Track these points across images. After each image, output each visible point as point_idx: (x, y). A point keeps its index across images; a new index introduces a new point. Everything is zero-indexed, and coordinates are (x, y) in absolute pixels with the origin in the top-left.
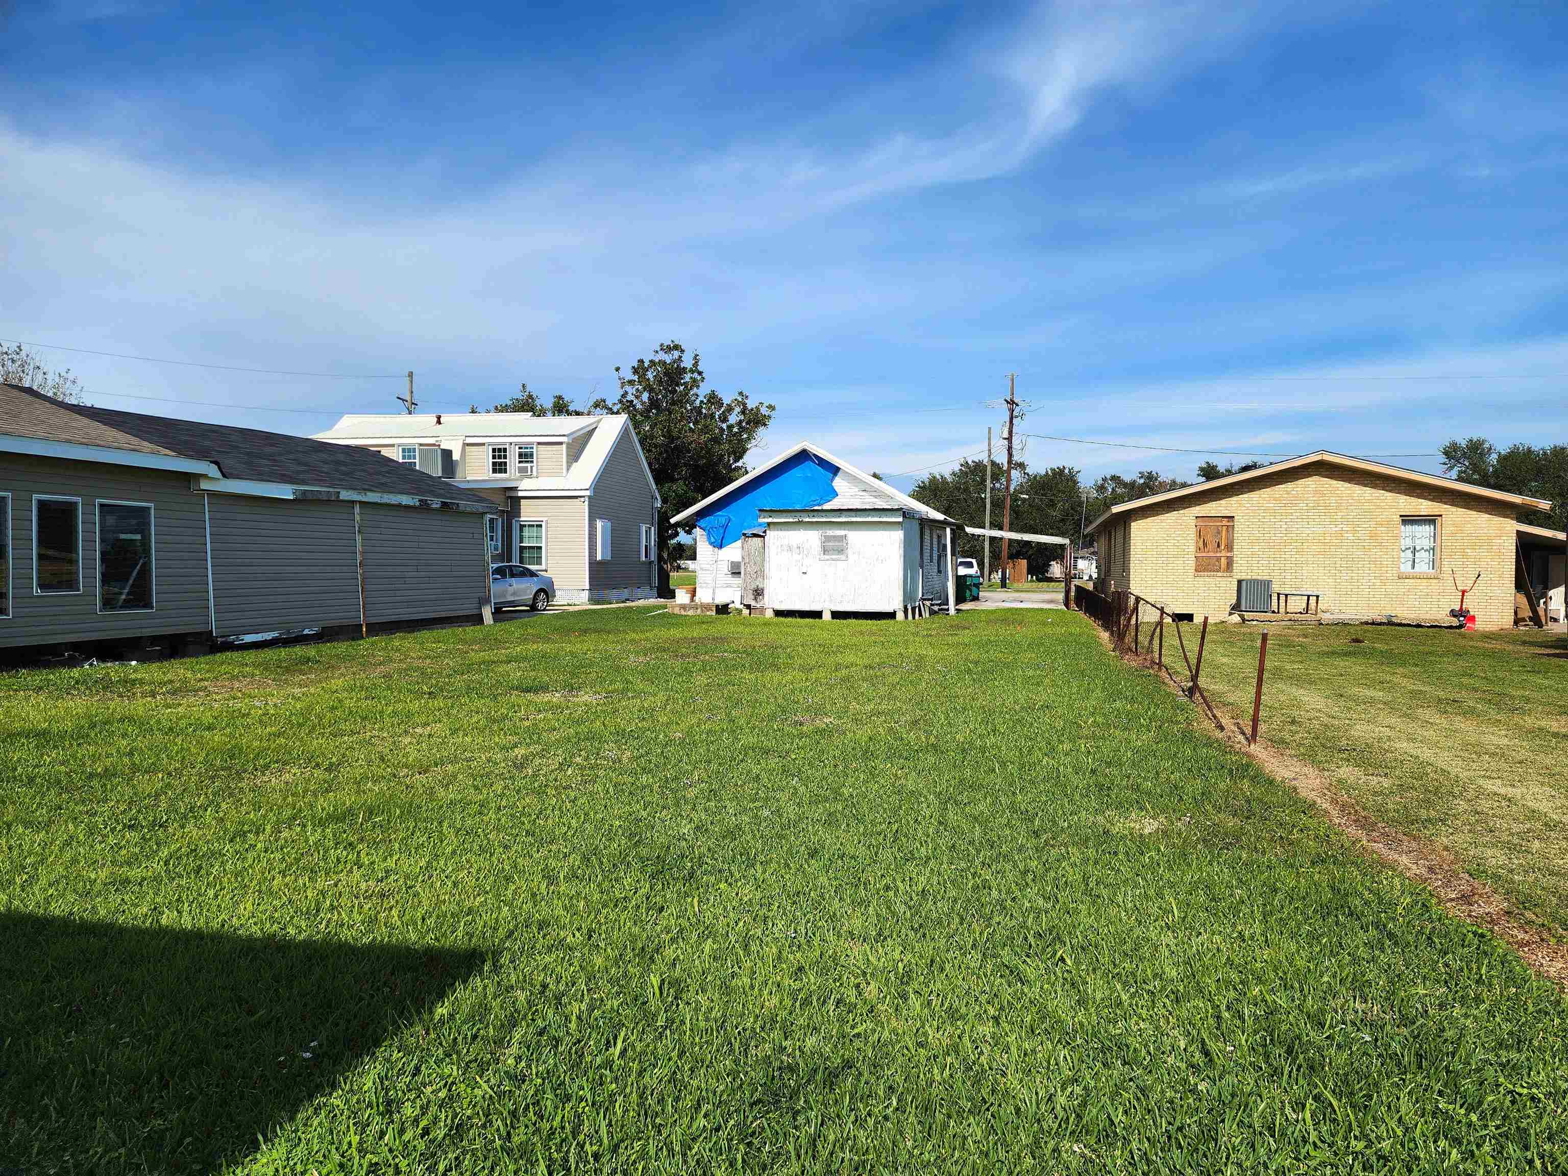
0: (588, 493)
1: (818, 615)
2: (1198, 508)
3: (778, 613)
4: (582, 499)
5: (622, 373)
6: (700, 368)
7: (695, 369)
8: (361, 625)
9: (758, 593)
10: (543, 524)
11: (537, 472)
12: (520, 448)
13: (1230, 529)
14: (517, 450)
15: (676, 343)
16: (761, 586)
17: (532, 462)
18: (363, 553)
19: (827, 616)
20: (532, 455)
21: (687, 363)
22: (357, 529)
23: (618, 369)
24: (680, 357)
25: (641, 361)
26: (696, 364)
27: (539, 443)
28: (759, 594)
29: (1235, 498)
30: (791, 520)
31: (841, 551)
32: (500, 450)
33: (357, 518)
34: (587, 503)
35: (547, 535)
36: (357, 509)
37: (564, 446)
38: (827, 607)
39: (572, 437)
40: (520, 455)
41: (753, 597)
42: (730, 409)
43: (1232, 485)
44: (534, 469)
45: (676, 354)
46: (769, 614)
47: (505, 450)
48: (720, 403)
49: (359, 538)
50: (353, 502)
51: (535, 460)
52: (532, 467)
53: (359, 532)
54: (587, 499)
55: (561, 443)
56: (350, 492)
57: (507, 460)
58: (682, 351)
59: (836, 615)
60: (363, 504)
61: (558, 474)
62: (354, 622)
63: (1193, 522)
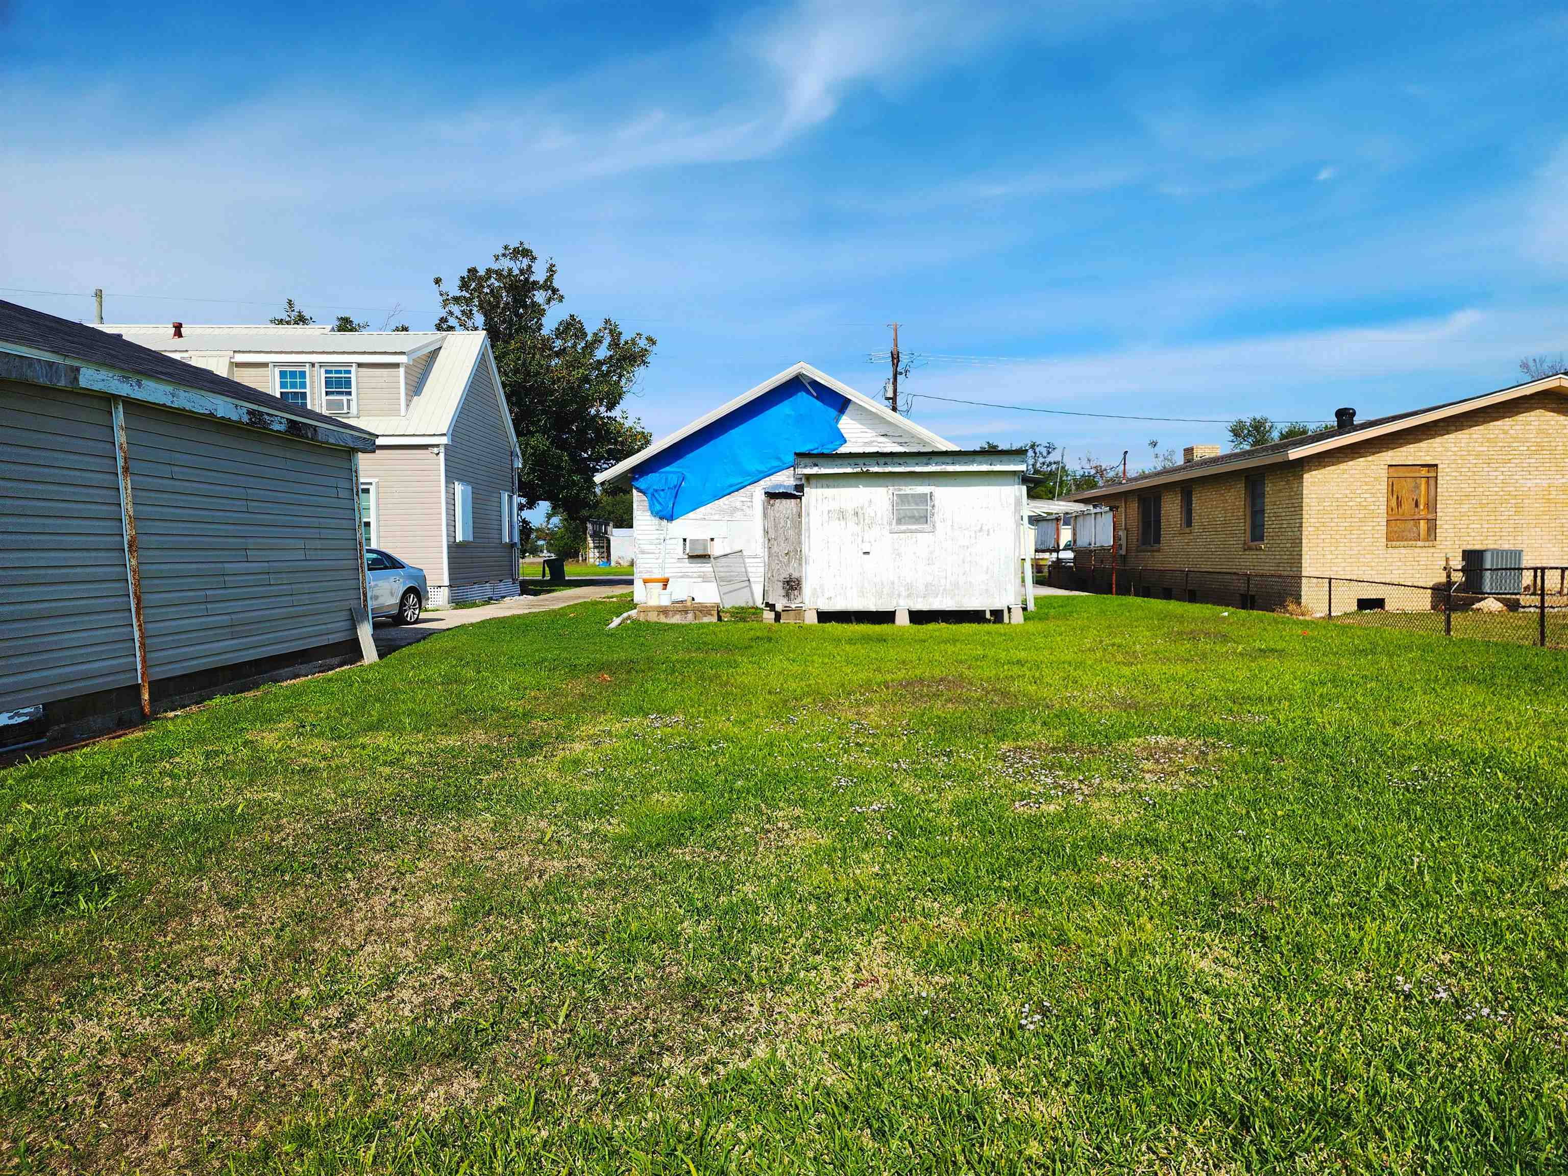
0: (444, 440)
1: (888, 617)
2: (1390, 453)
3: (824, 617)
4: (436, 450)
5: (444, 287)
6: (556, 284)
7: (548, 286)
8: (137, 688)
9: (792, 586)
10: (372, 489)
11: (358, 410)
12: (327, 372)
13: (1432, 482)
14: (323, 375)
15: (526, 246)
16: (795, 575)
17: (349, 393)
18: (136, 519)
19: (902, 619)
20: (348, 383)
21: (539, 275)
22: (120, 463)
23: (438, 281)
24: (530, 267)
25: (472, 271)
26: (550, 278)
27: (360, 365)
28: (792, 588)
29: (1438, 440)
30: (849, 470)
31: (924, 518)
32: (293, 374)
33: (121, 437)
34: (442, 456)
35: (378, 505)
36: (119, 417)
37: (402, 370)
38: (902, 606)
39: (415, 356)
40: (328, 383)
41: (783, 592)
42: (597, 340)
43: (1435, 423)
44: (354, 405)
45: (525, 262)
46: (811, 618)
47: (303, 374)
48: (581, 333)
49: (125, 484)
50: (109, 399)
51: (354, 390)
52: (348, 401)
53: (126, 470)
54: (442, 450)
55: (396, 365)
56: (104, 374)
57: (308, 391)
58: (534, 259)
59: (918, 617)
60: (131, 405)
61: (395, 412)
62: (123, 680)
63: (1384, 474)
